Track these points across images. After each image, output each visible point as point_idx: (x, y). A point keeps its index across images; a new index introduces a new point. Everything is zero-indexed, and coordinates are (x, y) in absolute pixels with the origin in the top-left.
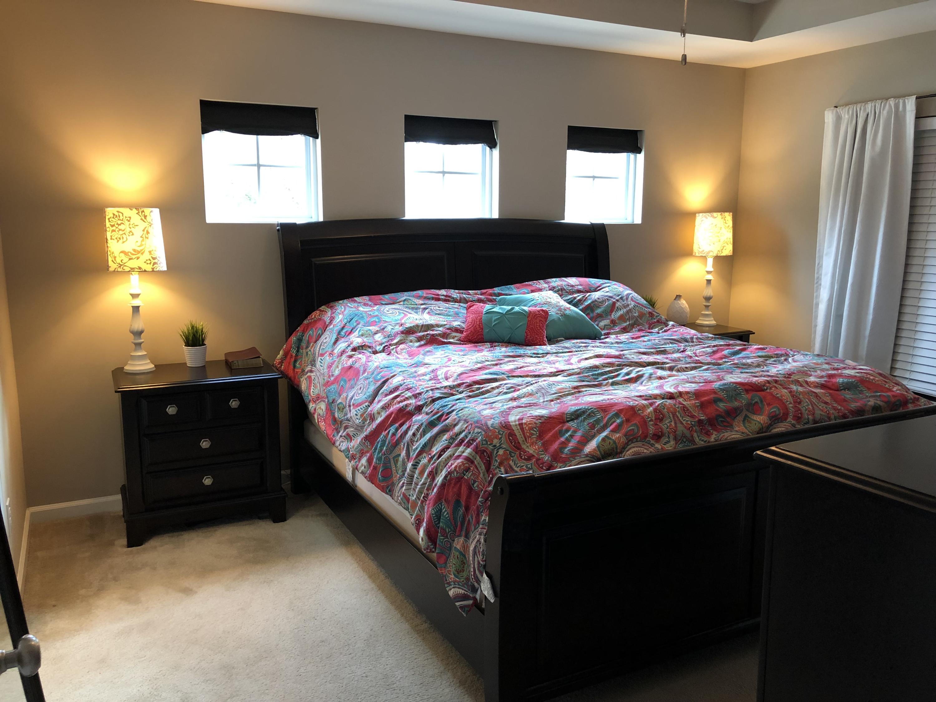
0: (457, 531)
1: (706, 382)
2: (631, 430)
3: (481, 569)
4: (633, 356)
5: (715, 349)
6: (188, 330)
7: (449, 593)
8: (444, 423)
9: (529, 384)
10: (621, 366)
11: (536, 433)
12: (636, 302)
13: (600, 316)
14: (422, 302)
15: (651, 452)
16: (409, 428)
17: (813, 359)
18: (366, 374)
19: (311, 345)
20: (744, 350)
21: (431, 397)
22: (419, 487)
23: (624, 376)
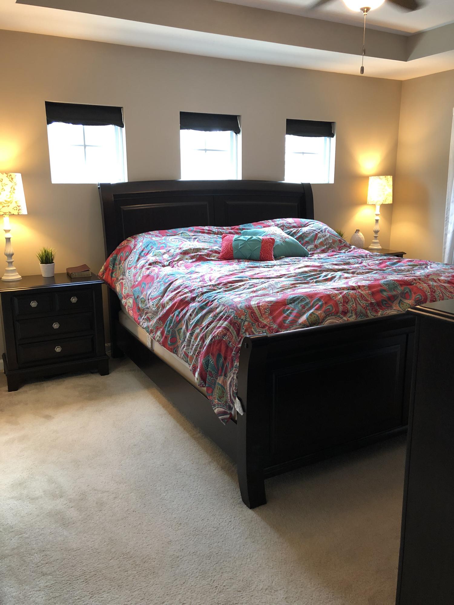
0: (219, 372)
1: (375, 280)
2: (328, 309)
3: (235, 395)
4: (329, 266)
5: (381, 261)
6: (42, 253)
7: (215, 411)
8: (210, 307)
9: (263, 283)
10: (322, 271)
11: (268, 312)
12: (331, 234)
13: (308, 243)
14: (193, 234)
15: (341, 322)
16: (187, 311)
17: (443, 266)
18: (158, 279)
19: (122, 262)
20: (399, 262)
21: (201, 292)
22: (194, 347)
23: (323, 277)
